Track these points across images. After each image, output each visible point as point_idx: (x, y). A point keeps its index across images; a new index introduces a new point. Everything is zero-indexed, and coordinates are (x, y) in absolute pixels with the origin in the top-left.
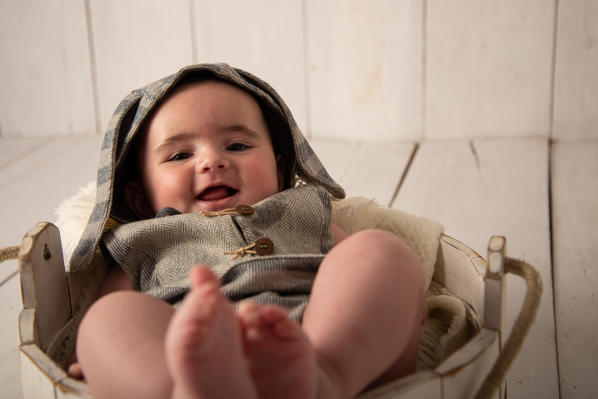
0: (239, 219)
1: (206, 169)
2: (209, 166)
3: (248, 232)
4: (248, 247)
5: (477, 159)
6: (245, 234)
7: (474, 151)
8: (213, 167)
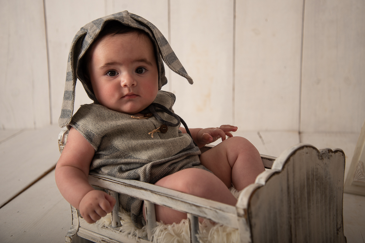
1: (125, 86)
2: (127, 85)
4: (157, 129)
5: (262, 141)
7: (260, 137)
8: (129, 85)
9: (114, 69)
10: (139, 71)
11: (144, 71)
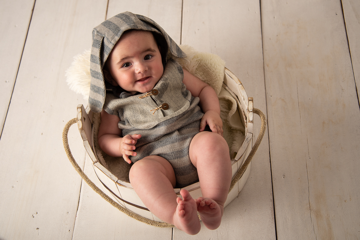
0: (153, 97)
3: (158, 102)
4: (159, 107)
6: (157, 103)
8: (142, 72)
9: (128, 61)
10: (147, 58)
11: (150, 57)
